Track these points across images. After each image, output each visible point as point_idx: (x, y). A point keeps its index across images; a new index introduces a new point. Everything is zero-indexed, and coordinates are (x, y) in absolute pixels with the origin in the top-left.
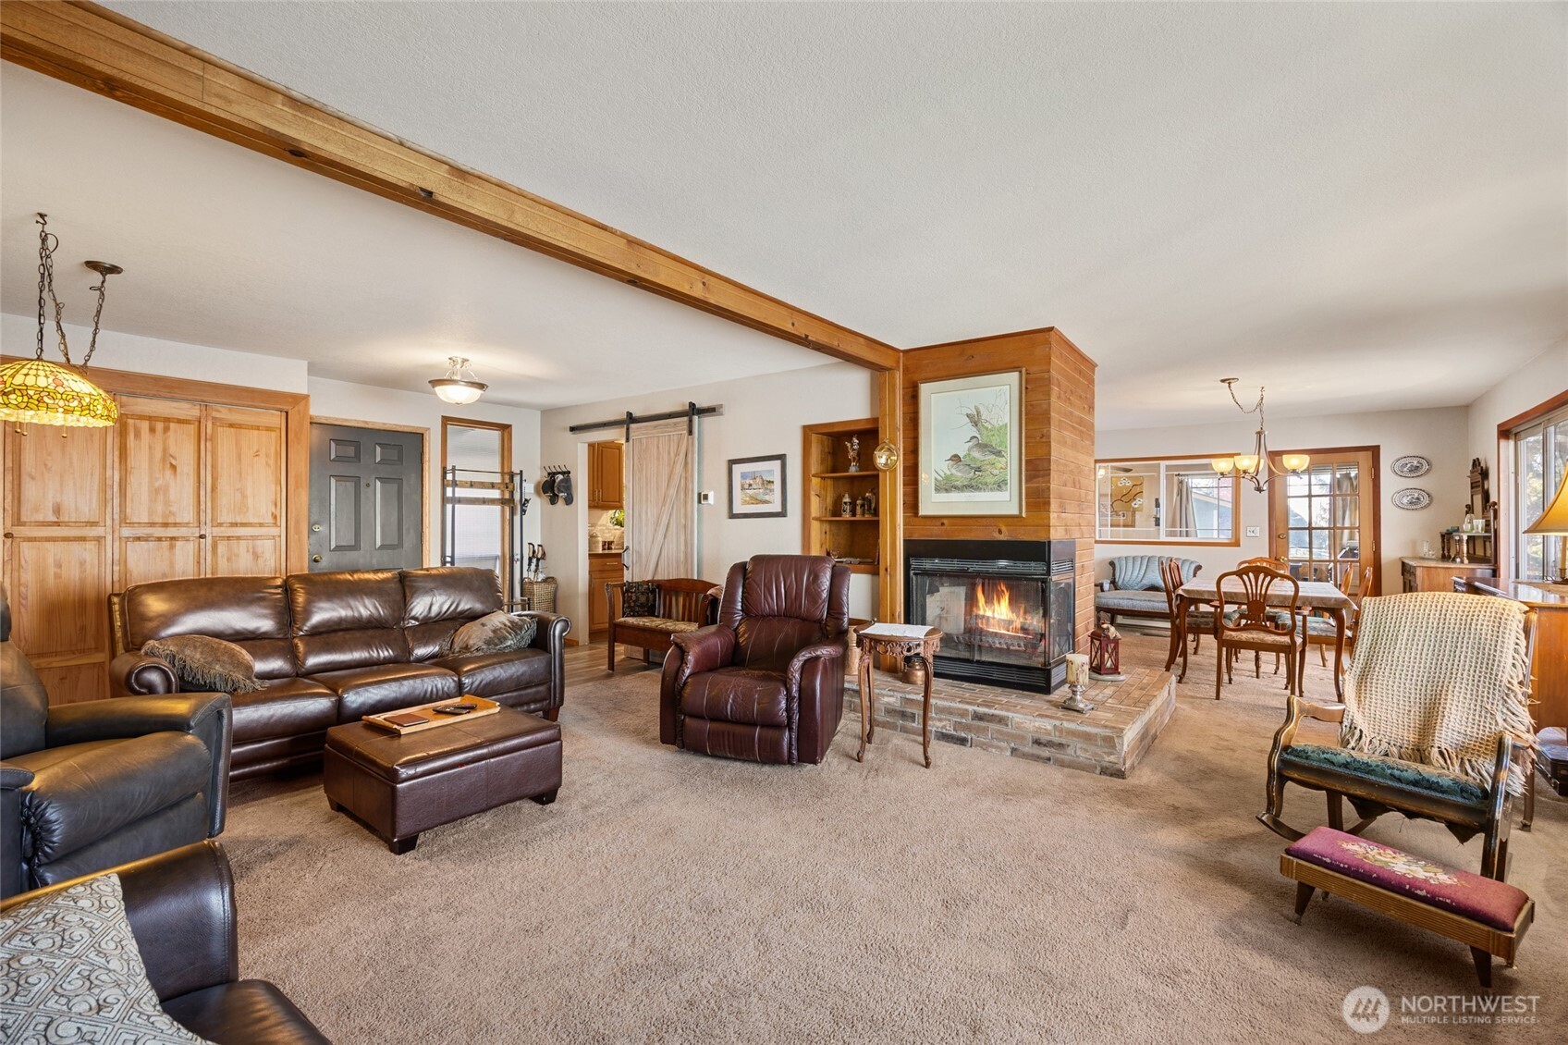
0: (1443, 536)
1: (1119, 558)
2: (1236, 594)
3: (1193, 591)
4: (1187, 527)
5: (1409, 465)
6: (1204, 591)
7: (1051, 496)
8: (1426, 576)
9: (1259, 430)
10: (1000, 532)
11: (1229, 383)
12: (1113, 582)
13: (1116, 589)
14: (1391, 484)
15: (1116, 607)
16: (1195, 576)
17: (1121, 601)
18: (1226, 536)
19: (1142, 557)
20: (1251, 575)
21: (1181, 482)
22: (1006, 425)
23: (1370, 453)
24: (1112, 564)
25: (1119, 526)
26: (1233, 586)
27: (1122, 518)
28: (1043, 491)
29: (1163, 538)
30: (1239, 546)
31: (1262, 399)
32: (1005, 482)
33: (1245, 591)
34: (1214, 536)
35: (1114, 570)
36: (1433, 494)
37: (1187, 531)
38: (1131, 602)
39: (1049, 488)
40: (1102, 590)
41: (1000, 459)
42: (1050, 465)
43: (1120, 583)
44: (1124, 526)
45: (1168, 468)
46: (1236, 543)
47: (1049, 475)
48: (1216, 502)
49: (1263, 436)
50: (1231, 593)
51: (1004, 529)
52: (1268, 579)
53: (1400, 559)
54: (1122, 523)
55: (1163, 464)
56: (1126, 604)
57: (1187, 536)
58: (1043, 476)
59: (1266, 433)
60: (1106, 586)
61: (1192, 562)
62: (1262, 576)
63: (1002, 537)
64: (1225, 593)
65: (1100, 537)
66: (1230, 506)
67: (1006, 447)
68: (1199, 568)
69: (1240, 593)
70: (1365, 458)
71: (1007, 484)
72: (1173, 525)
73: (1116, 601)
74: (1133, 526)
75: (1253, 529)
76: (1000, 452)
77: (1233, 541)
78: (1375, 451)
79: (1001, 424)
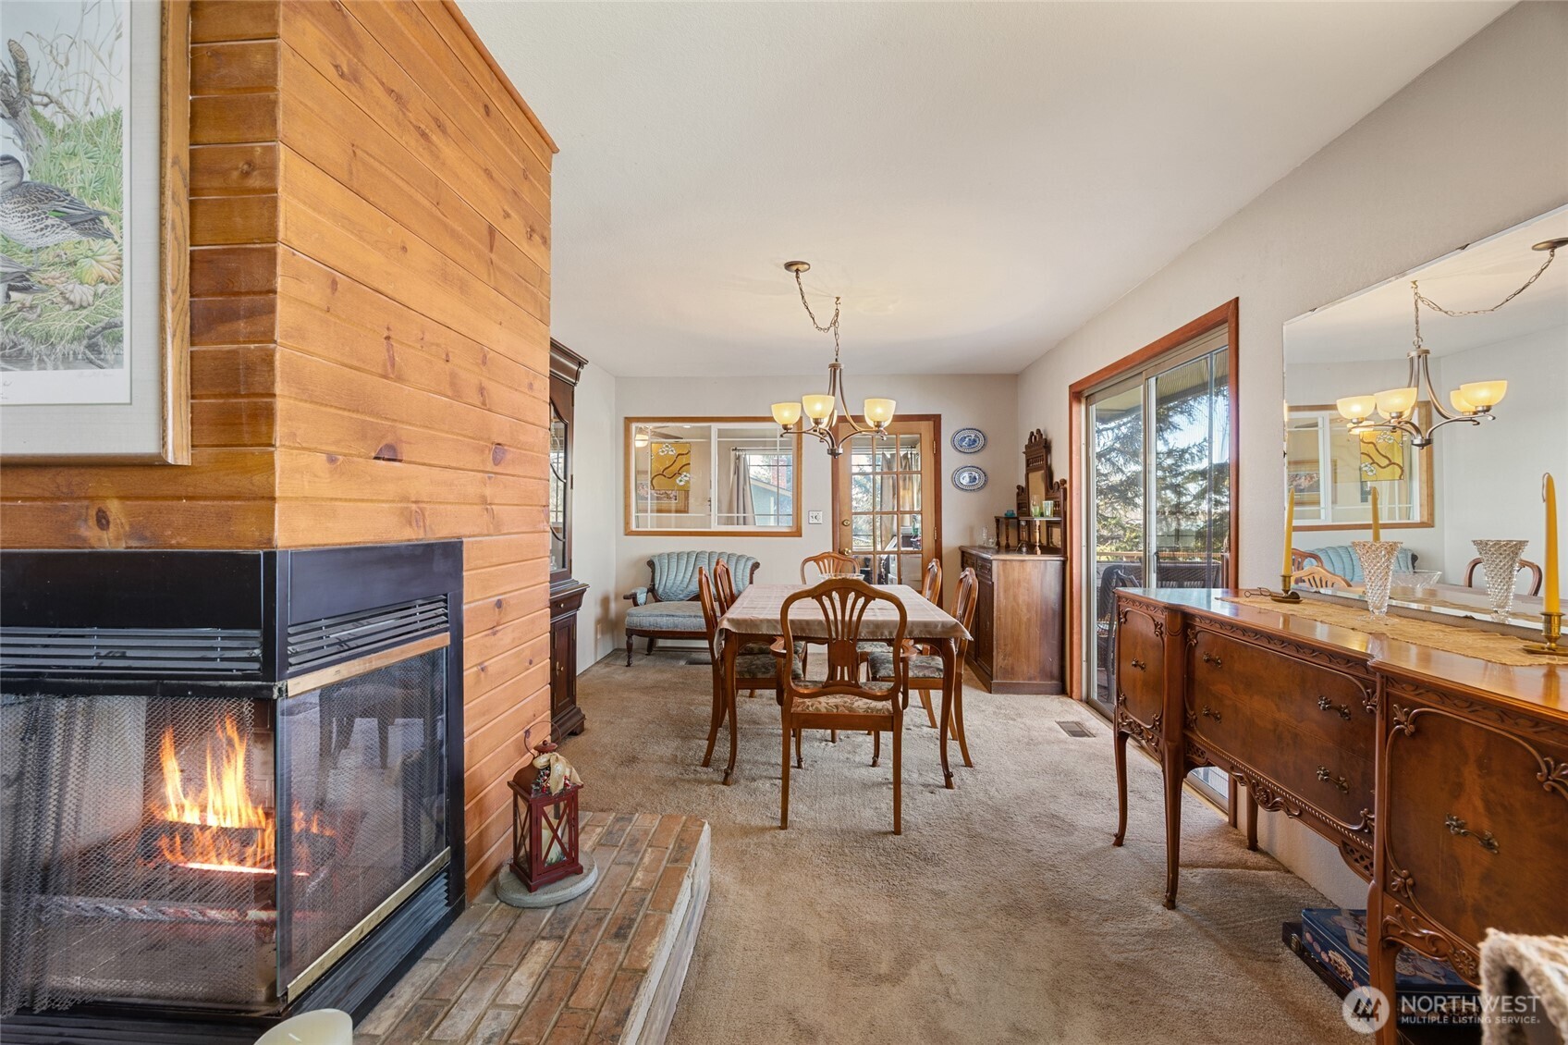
0: (998, 520)
1: (660, 555)
2: (808, 622)
3: (745, 621)
4: (744, 513)
5: (967, 439)
6: (761, 621)
7: (278, 389)
8: (1002, 573)
9: (834, 362)
10: (103, 520)
11: (797, 271)
12: (652, 590)
13: (657, 601)
14: (950, 459)
15: (652, 629)
16: (751, 582)
17: (659, 619)
18: (786, 524)
19: (688, 554)
20: (835, 595)
21: (738, 458)
22: (117, 117)
23: (931, 423)
24: (651, 564)
25: (670, 511)
26: (807, 611)
27: (674, 501)
28: (250, 369)
29: (715, 527)
30: (801, 536)
31: (837, 315)
32: (111, 331)
33: (822, 617)
34: (771, 524)
35: (653, 572)
36: (988, 473)
37: (744, 517)
38: (671, 619)
39: (268, 360)
40: (636, 604)
41: (97, 244)
42: (273, 273)
43: (660, 591)
44: (677, 512)
45: (721, 433)
46: (797, 533)
47: (271, 310)
48: (776, 490)
49: (838, 371)
50: (800, 621)
51: (114, 508)
52: (861, 601)
53: (960, 548)
54: (673, 508)
55: (715, 426)
56: (665, 623)
57: (745, 524)
58: (252, 314)
59: (843, 367)
60: (642, 598)
61: (748, 559)
62: (852, 595)
63: (110, 541)
64: (792, 621)
65: (638, 527)
66: (790, 494)
67: (117, 201)
68: (756, 566)
69: (813, 621)
70: (926, 428)
71: (119, 340)
72: (730, 511)
73: (652, 619)
74: (686, 512)
75: (815, 514)
76: (95, 218)
77: (794, 530)
78: (936, 420)
79: (99, 113)
